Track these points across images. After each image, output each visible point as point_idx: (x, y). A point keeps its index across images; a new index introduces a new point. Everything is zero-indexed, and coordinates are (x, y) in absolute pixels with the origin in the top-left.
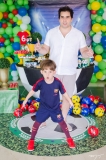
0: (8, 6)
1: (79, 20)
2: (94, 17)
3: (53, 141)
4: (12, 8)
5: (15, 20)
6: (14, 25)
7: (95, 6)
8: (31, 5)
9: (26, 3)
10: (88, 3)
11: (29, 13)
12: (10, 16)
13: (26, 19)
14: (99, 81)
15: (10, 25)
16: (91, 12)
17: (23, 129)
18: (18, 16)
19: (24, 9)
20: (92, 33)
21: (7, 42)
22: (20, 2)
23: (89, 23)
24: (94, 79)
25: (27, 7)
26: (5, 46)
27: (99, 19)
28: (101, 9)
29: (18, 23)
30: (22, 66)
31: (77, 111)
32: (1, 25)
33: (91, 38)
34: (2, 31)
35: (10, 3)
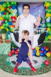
1: (40, 11)
2: (47, 10)
5: (10, 11)
6: (10, 13)
7: (47, 5)
9: (15, 3)
10: (44, 3)
11: (17, 8)
13: (15, 11)
14: (49, 40)
15: (8, 13)
16: (45, 8)
18: (11, 9)
19: (15, 6)
20: (46, 18)
21: (6, 21)
22: (12, 3)
23: (44, 13)
24: (46, 39)
25: (16, 5)
26: (5, 23)
27: (49, 11)
28: (50, 6)
29: (12, 13)
30: (12, 32)
31: (38, 54)
32: (3, 13)
33: (45, 20)
34: (4, 16)
35: (8, 3)
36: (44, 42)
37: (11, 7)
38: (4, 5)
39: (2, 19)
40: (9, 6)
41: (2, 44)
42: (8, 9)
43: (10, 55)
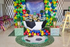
2: (46, 5)
3: (35, 43)
6: (21, 7)
7: (46, 2)
8: (26, 1)
10: (44, 1)
13: (24, 6)
14: (47, 25)
15: (19, 7)
16: (45, 4)
17: (26, 40)
18: (22, 5)
20: (45, 10)
21: (18, 13)
23: (44, 7)
26: (18, 14)
27: (47, 6)
28: (48, 3)
29: (22, 7)
30: (24, 20)
32: (16, 7)
33: (45, 12)
34: (17, 9)
36: (45, 27)
37: (21, 3)
39: (15, 11)
40: (20, 2)
41: (18, 29)
42: (19, 5)
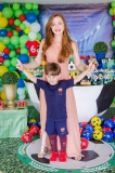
0: (14, 11)
1: (98, 27)
3: (69, 171)
4: (18, 13)
9: (36, 7)
10: (110, 6)
11: (38, 19)
12: (17, 22)
15: (16, 33)
16: (113, 18)
18: (26, 23)
19: (33, 14)
20: (114, 43)
21: (12, 53)
22: (28, 7)
25: (37, 13)
26: (10, 58)
29: (26, 32)
31: (99, 135)
32: (5, 33)
33: (114, 49)
34: (6, 40)
35: (16, 7)
36: (112, 106)
37: (24, 17)
38: (7, 12)
43: (27, 138)
